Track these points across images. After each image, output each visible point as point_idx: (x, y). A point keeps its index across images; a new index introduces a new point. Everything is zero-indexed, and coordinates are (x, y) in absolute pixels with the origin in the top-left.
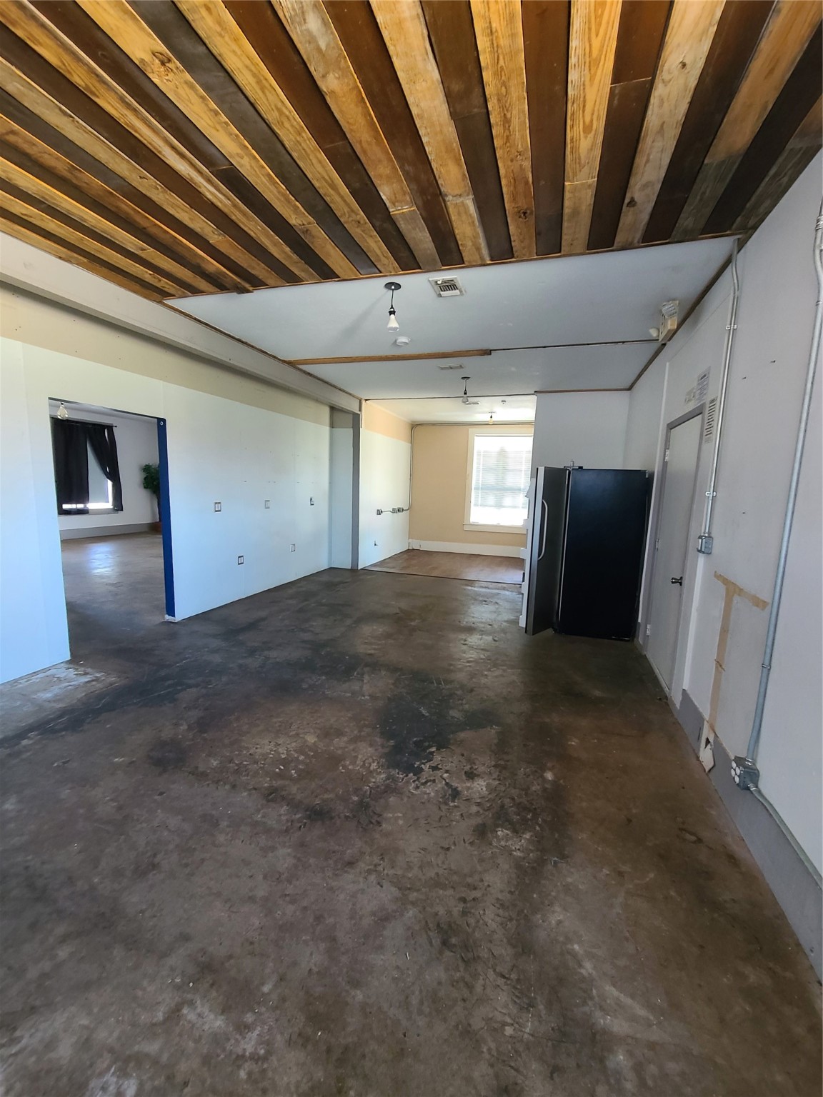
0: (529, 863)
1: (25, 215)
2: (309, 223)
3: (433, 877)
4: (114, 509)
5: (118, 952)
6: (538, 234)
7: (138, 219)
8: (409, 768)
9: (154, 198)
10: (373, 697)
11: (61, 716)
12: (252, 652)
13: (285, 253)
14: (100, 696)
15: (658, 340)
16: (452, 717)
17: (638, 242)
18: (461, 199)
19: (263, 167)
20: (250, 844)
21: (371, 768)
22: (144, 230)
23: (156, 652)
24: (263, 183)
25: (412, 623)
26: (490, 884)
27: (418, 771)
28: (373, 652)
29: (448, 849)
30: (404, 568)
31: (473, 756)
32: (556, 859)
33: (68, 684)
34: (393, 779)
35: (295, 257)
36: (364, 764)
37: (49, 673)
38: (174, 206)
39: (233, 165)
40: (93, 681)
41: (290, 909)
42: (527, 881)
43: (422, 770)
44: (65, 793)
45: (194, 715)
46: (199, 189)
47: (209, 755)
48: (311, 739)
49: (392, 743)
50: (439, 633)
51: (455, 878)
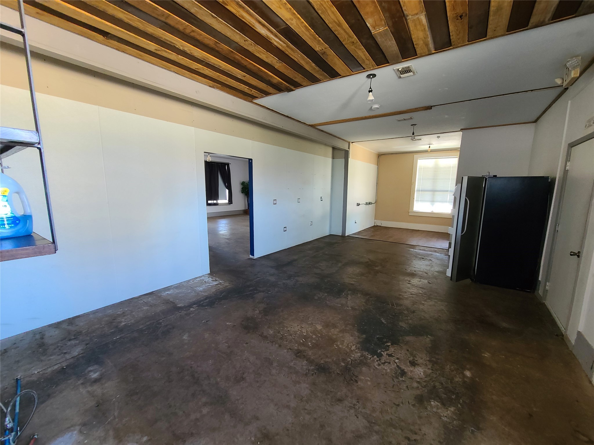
0: (453, 426)
1: (197, 69)
2: (326, 48)
3: (388, 419)
4: (229, 203)
5: (227, 417)
6: (470, 28)
7: (243, 62)
8: (374, 353)
9: (250, 50)
10: (353, 308)
11: (206, 299)
12: (290, 277)
13: (312, 67)
14: (222, 292)
15: (562, 86)
16: (401, 327)
17: (549, 20)
18: (417, 16)
19: (303, 22)
20: (288, 378)
21: (352, 349)
22: (245, 67)
23: (246, 273)
24: (302, 31)
25: (377, 268)
26: (426, 433)
27: (380, 356)
28: (353, 283)
29: (398, 405)
30: (372, 236)
31: (415, 352)
32: (473, 428)
33: (208, 284)
34: (365, 357)
35: (317, 68)
36: (348, 346)
37: (201, 278)
38: (259, 52)
39: (288, 25)
40: (219, 284)
41: (307, 417)
42: (452, 438)
43: (382, 355)
44: (207, 335)
45: (262, 306)
46: (271, 41)
47: (269, 327)
48: (319, 327)
49: (364, 336)
50: (393, 275)
51: (403, 424)
